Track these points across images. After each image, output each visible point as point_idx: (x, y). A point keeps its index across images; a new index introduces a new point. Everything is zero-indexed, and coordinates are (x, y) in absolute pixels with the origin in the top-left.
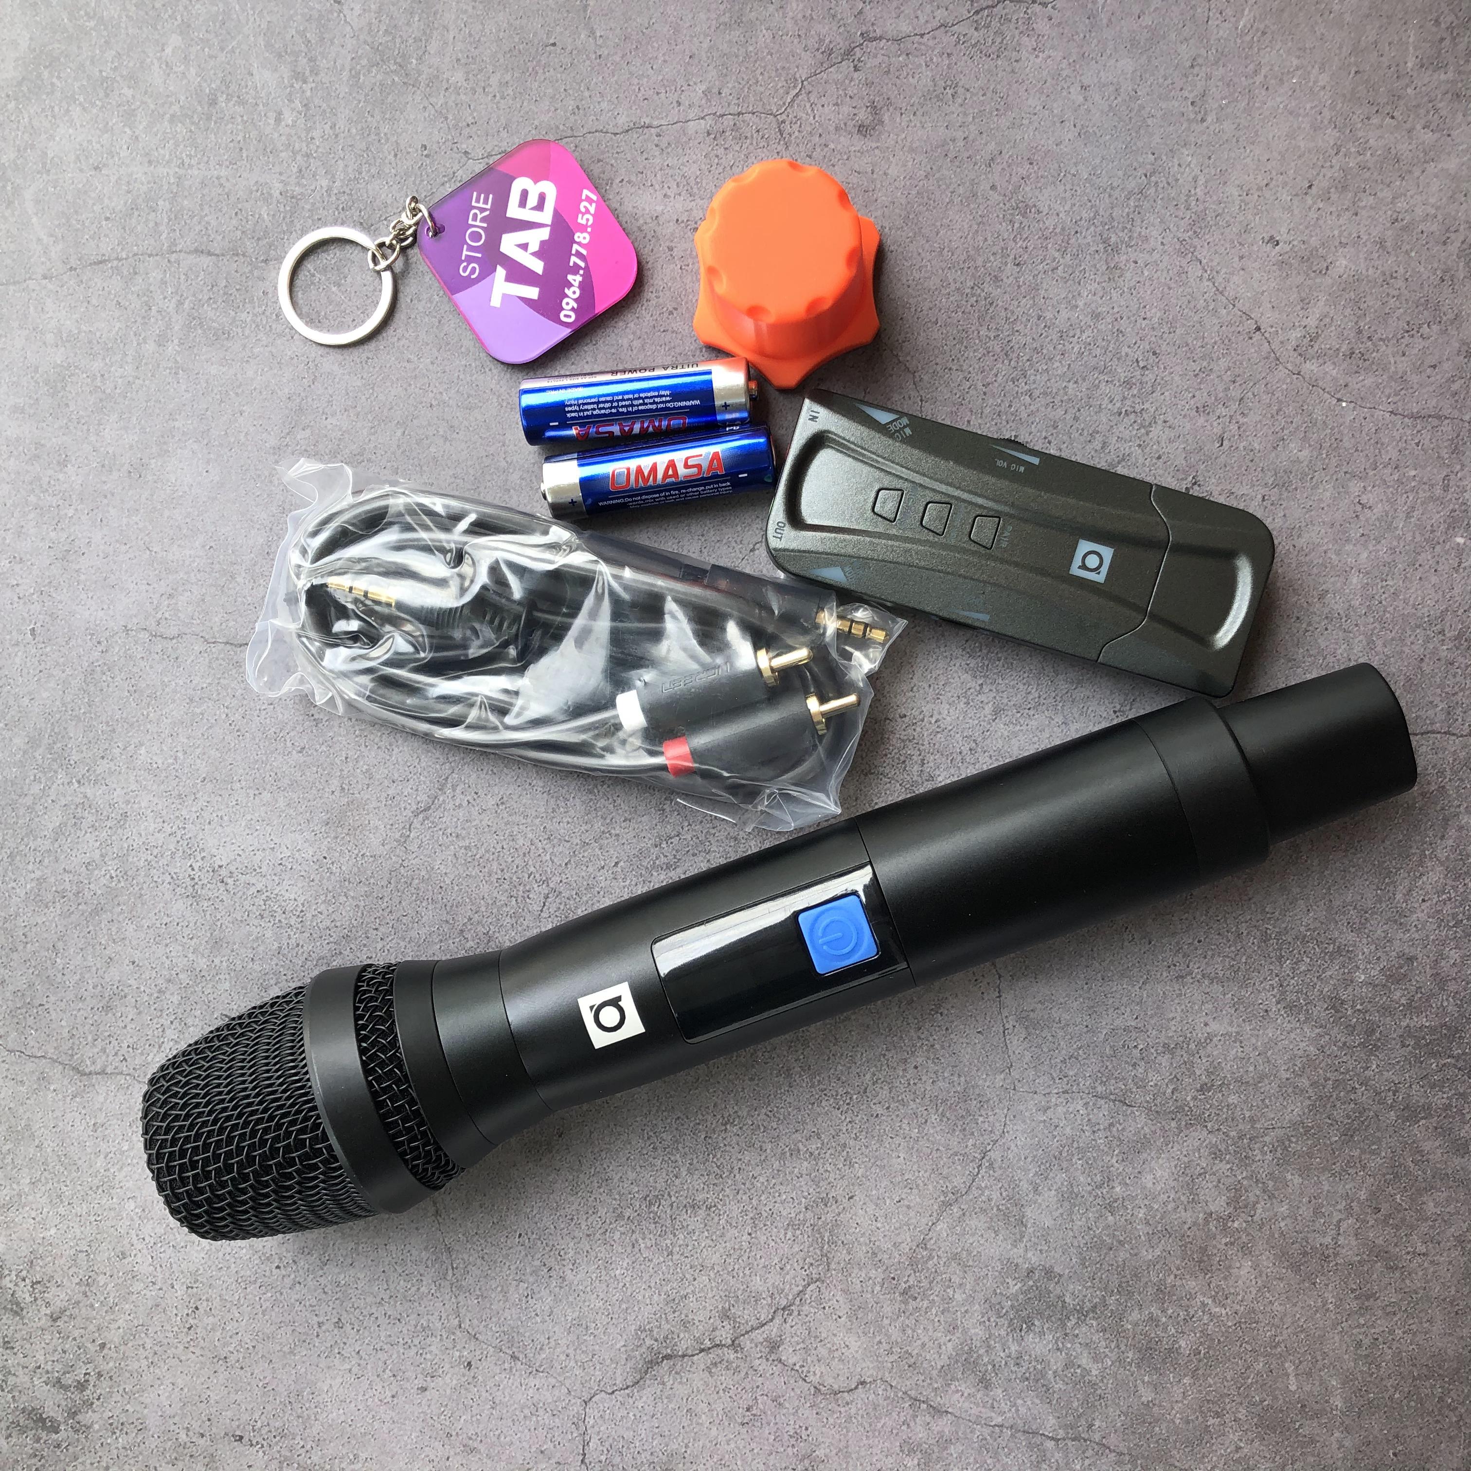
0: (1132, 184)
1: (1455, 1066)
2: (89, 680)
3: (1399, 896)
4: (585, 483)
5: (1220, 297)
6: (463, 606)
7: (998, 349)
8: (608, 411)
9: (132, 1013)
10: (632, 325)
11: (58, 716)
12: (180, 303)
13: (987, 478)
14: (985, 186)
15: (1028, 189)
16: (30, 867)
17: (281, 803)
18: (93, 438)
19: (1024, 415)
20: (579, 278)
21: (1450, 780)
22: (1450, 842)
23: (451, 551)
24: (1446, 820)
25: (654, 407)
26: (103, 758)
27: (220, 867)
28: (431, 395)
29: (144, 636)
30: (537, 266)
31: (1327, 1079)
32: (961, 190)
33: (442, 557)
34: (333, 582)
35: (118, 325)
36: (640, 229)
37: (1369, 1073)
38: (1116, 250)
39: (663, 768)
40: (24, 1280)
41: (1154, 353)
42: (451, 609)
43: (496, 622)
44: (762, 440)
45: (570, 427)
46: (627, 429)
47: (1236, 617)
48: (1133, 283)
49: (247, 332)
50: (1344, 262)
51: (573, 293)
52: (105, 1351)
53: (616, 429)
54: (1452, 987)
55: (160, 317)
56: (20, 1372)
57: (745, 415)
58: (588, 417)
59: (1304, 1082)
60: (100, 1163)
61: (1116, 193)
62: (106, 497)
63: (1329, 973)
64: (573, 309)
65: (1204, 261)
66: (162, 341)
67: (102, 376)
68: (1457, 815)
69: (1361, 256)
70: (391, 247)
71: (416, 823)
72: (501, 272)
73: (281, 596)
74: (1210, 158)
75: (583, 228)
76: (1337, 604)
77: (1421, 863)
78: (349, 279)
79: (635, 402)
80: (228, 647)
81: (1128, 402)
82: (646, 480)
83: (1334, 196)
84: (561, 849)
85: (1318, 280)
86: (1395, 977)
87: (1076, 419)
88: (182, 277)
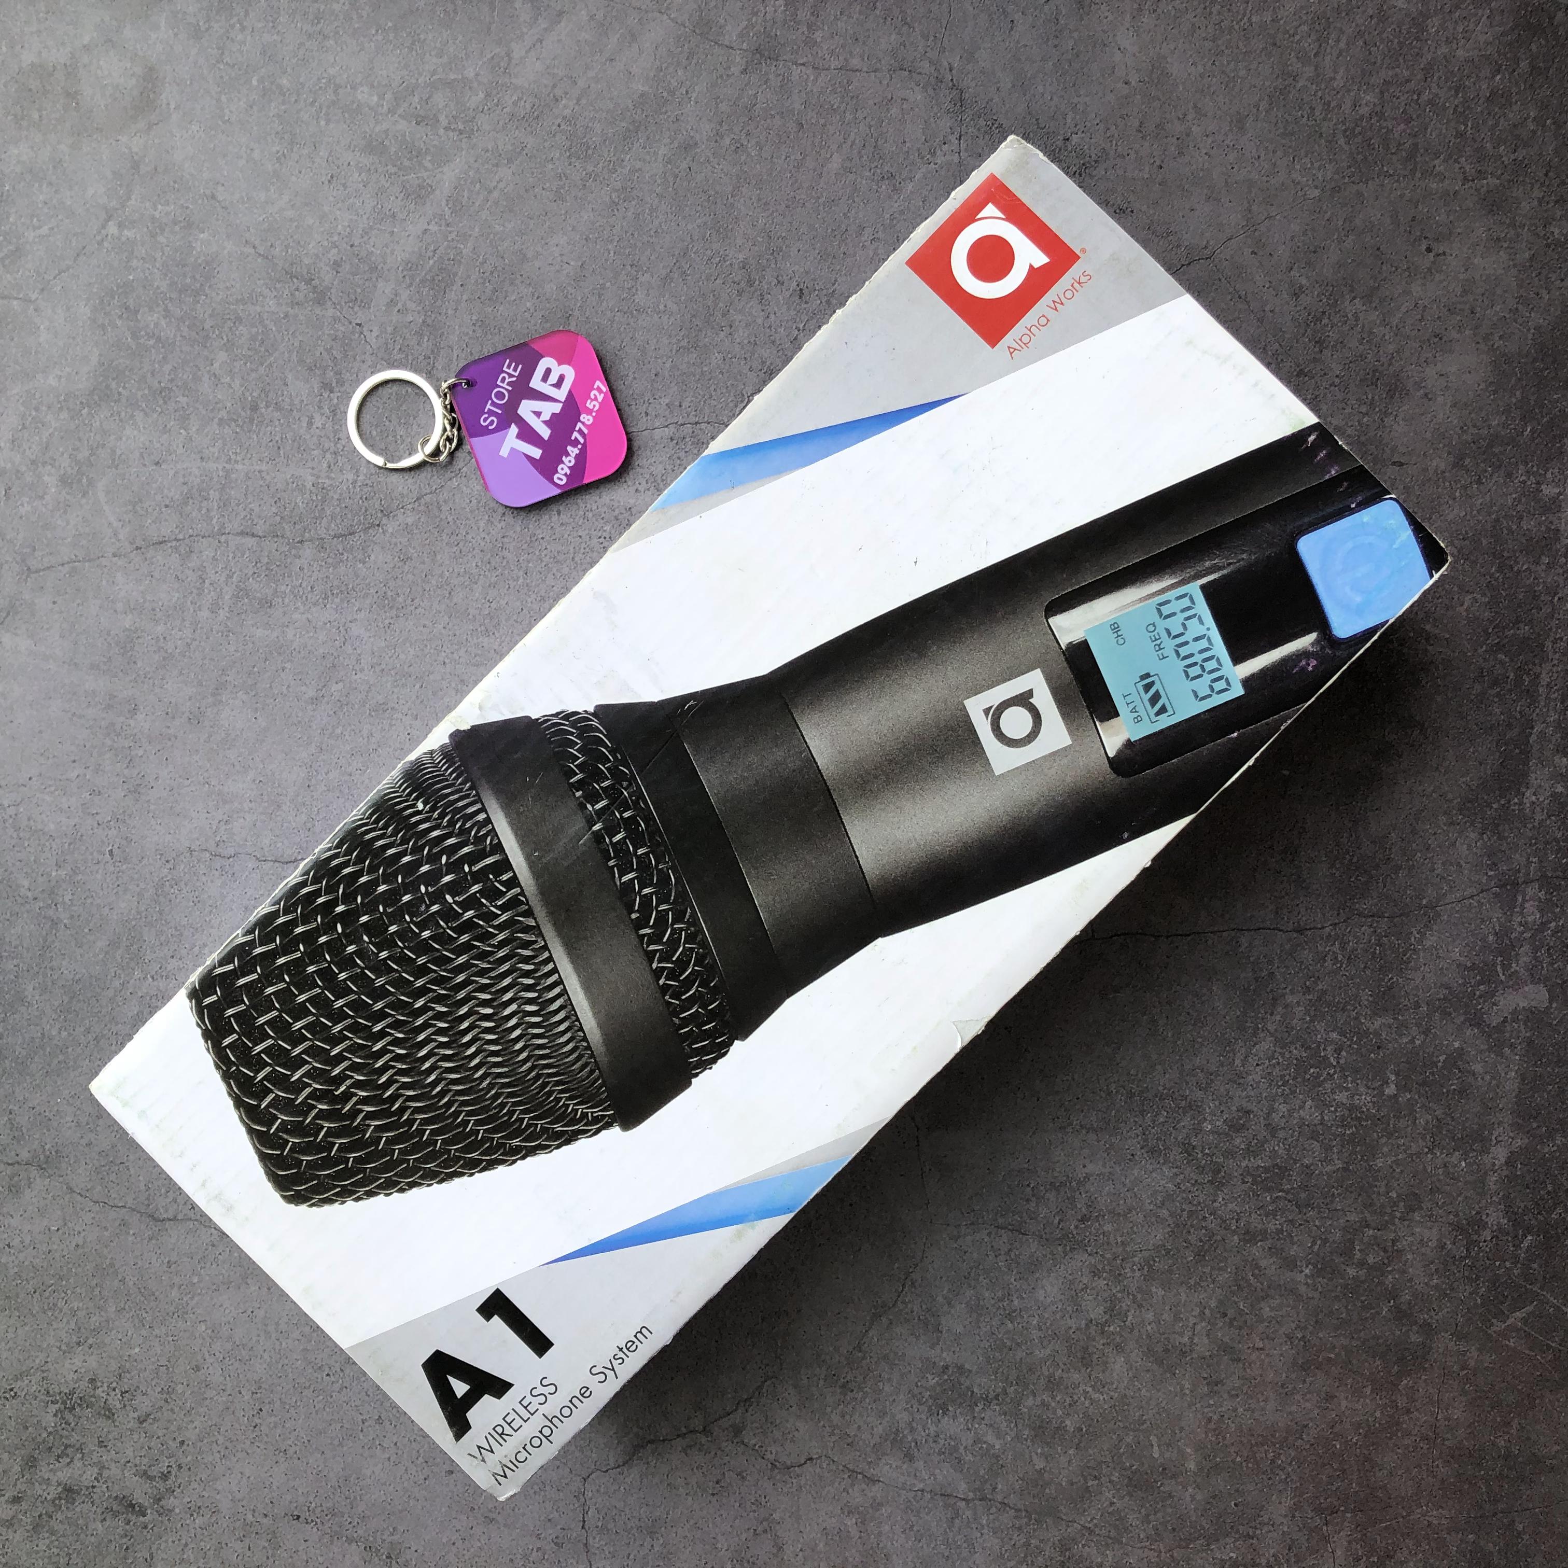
1: (1286, 1199)
2: (159, 892)
3: (1237, 1062)
11: (134, 923)
12: (230, 577)
18: (157, 690)
21: (1278, 967)
22: (1278, 1018)
24: (1275, 999)
26: (173, 957)
28: (443, 654)
29: (205, 856)
31: (1184, 1210)
35: (177, 595)
37: (1216, 1204)
49: (287, 600)
52: (185, 1447)
54: (1281, 1134)
55: (212, 589)
56: (113, 1465)
59: (1164, 1213)
62: (170, 740)
63: (1182, 1124)
67: (165, 638)
68: (1283, 995)
77: (1255, 1034)
78: (372, 557)
80: (277, 864)
86: (1236, 1127)
88: (231, 555)
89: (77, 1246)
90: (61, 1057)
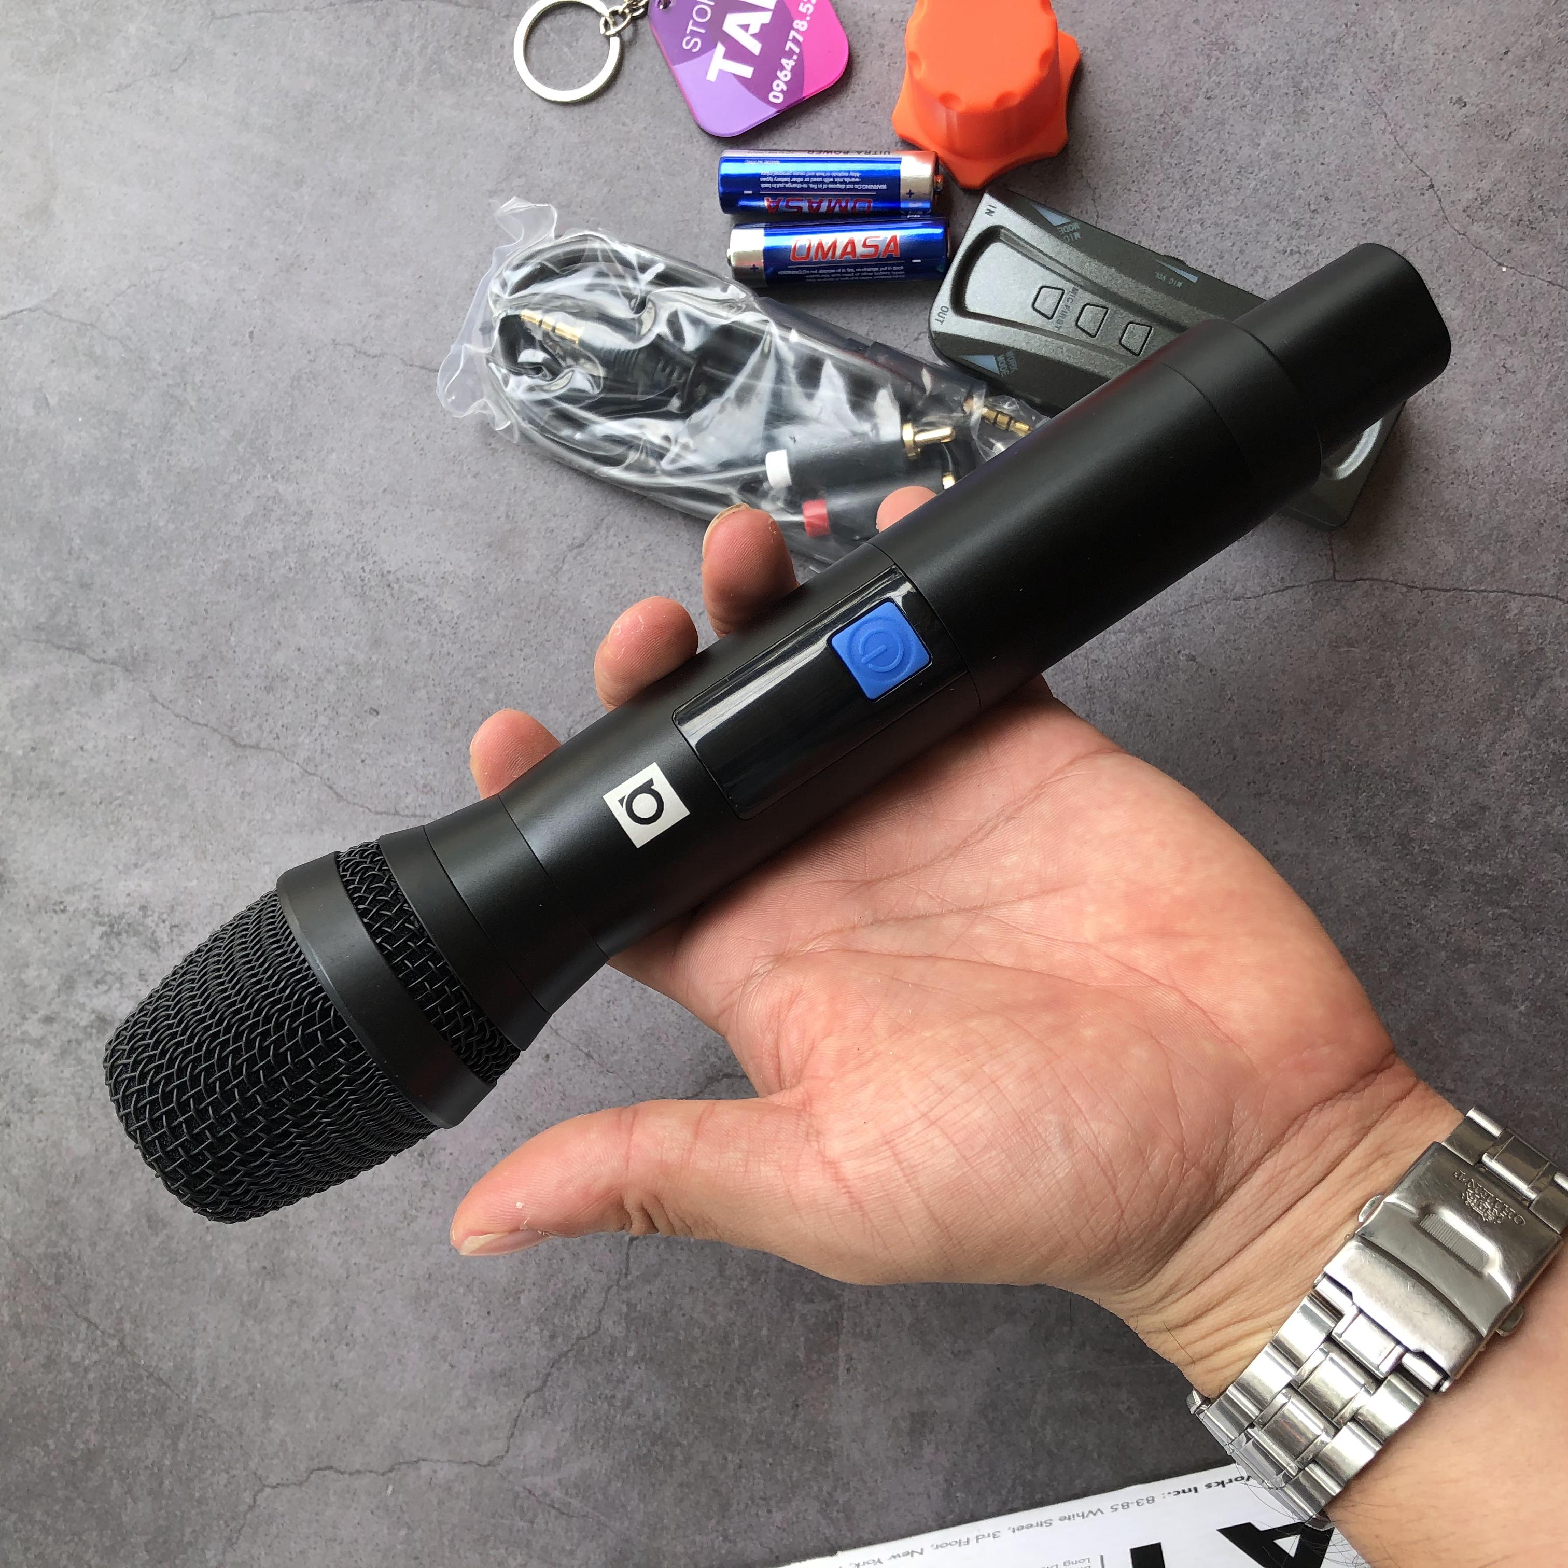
0: (1331, 33)
1: (1511, 918)
2: (295, 383)
3: (1481, 747)
4: (769, 253)
5: (1400, 151)
6: (640, 350)
7: (1177, 177)
8: (799, 186)
9: (290, 695)
10: (835, 113)
11: (263, 414)
12: (424, 47)
13: (1143, 287)
14: (1188, 19)
15: (1229, 26)
16: (220, 549)
17: (451, 522)
18: (328, 163)
19: (1193, 242)
20: (792, 63)
21: (1550, 643)
22: (1540, 702)
23: (636, 297)
24: (1540, 680)
25: (843, 186)
26: (297, 458)
27: (389, 572)
28: (639, 158)
29: (349, 351)
30: (755, 47)
31: (1384, 912)
32: (1165, 21)
33: (627, 302)
34: (526, 314)
35: (366, 61)
36: (856, 24)
37: (1426, 911)
38: (1305, 94)
39: (800, 525)
40: (164, 922)
41: (1327, 199)
42: (628, 352)
43: (668, 370)
44: (939, 231)
45: (761, 197)
46: (815, 205)
47: (1361, 451)
48: (1317, 128)
49: (481, 80)
50: (1528, 130)
51: (784, 76)
53: (804, 205)
54: (1520, 841)
55: (404, 58)
57: (927, 205)
58: (780, 189)
59: (1362, 911)
60: (243, 828)
61: (1315, 40)
62: (332, 218)
63: (1402, 811)
64: (782, 91)
65: (1389, 115)
66: (403, 80)
67: (345, 107)
68: (1551, 677)
69: (1546, 126)
70: (623, 15)
71: (570, 557)
72: (720, 49)
73: (478, 324)
74: (1412, 14)
75: (802, 16)
76: (1466, 460)
77: (1508, 719)
78: (580, 43)
79: (826, 180)
80: (424, 371)
81: (1294, 242)
82: (825, 254)
83: (1528, 66)
84: (696, 599)
85: (1498, 146)
86: (1465, 823)
87: (1242, 252)
88: (430, 23)
89: (151, 760)
90: (164, 552)
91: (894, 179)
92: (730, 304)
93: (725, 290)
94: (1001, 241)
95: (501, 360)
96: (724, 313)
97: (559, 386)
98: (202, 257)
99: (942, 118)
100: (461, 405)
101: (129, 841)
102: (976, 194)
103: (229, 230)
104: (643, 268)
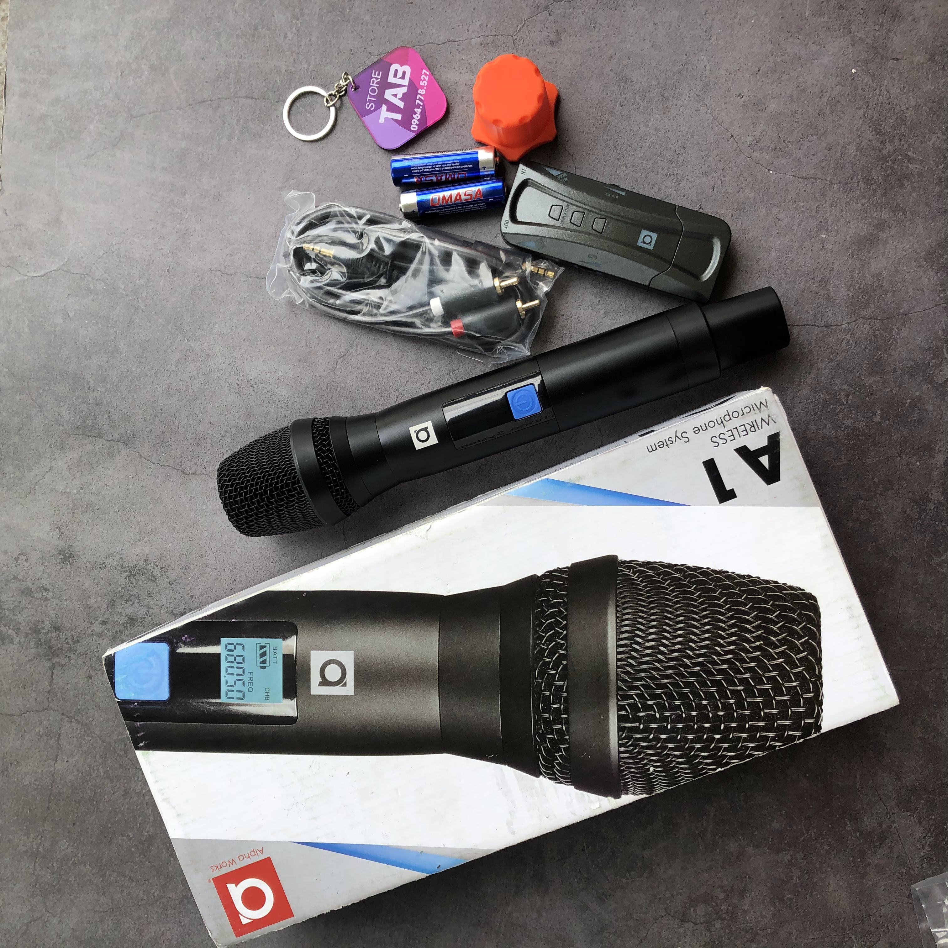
0: (675, 69)
2: (193, 293)
4: (419, 203)
5: (715, 121)
6: (363, 257)
7: (611, 145)
8: (430, 170)
9: (209, 446)
10: (444, 132)
11: (179, 309)
12: (238, 121)
13: (600, 201)
14: (608, 69)
15: (627, 71)
16: (165, 378)
17: (279, 352)
18: (197, 182)
19: (622, 176)
20: (420, 110)
21: (814, 347)
22: (813, 376)
23: (358, 232)
24: (812, 365)
25: (452, 168)
26: (199, 329)
27: (251, 380)
28: (351, 164)
29: (219, 273)
30: (401, 105)
32: (596, 71)
33: (354, 234)
34: (305, 246)
35: (210, 131)
36: (449, 88)
38: (667, 99)
39: (451, 333)
40: (157, 566)
41: (684, 148)
42: (357, 259)
43: (378, 265)
44: (500, 184)
45: (413, 177)
46: (439, 178)
47: (712, 267)
48: (675, 115)
49: (268, 134)
50: (774, 106)
51: (417, 117)
52: (193, 599)
53: (434, 179)
55: (229, 127)
56: (155, 607)
57: (493, 172)
58: (421, 172)
60: (192, 515)
61: (668, 73)
62: (203, 209)
64: (417, 124)
65: (708, 105)
66: (230, 138)
67: (203, 154)
68: (817, 363)
69: (782, 103)
70: (335, 96)
71: (339, 362)
72: (384, 107)
73: (282, 253)
74: (712, 57)
75: (422, 87)
76: (764, 265)
77: (799, 385)
78: (315, 111)
79: (443, 166)
80: (257, 279)
81: (671, 170)
82: (447, 201)
83: (770, 75)
84: (404, 375)
85: (761, 114)
87: (646, 177)
88: (240, 109)
89: (142, 486)
90: (137, 383)
91: (475, 162)
92: (403, 230)
93: (401, 224)
94: (530, 186)
95: (296, 270)
96: (402, 235)
97: (326, 279)
98: (139, 235)
99: (495, 131)
100: (278, 294)
101: (135, 529)
102: (516, 164)
103: (151, 220)
104: (360, 218)
